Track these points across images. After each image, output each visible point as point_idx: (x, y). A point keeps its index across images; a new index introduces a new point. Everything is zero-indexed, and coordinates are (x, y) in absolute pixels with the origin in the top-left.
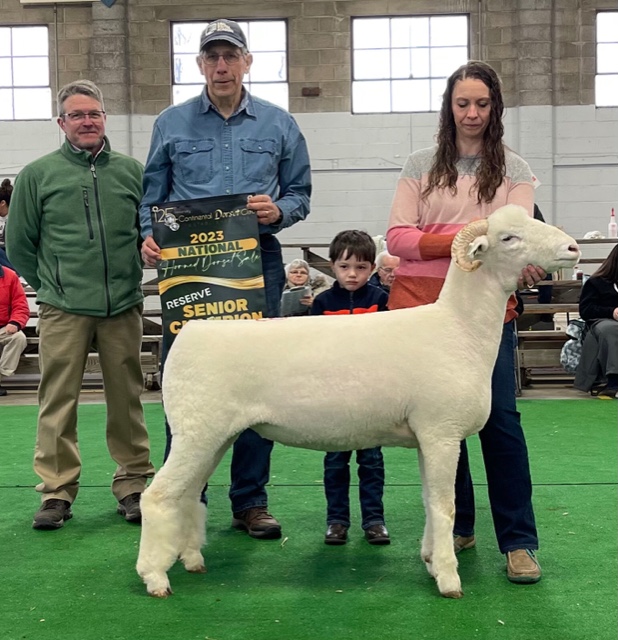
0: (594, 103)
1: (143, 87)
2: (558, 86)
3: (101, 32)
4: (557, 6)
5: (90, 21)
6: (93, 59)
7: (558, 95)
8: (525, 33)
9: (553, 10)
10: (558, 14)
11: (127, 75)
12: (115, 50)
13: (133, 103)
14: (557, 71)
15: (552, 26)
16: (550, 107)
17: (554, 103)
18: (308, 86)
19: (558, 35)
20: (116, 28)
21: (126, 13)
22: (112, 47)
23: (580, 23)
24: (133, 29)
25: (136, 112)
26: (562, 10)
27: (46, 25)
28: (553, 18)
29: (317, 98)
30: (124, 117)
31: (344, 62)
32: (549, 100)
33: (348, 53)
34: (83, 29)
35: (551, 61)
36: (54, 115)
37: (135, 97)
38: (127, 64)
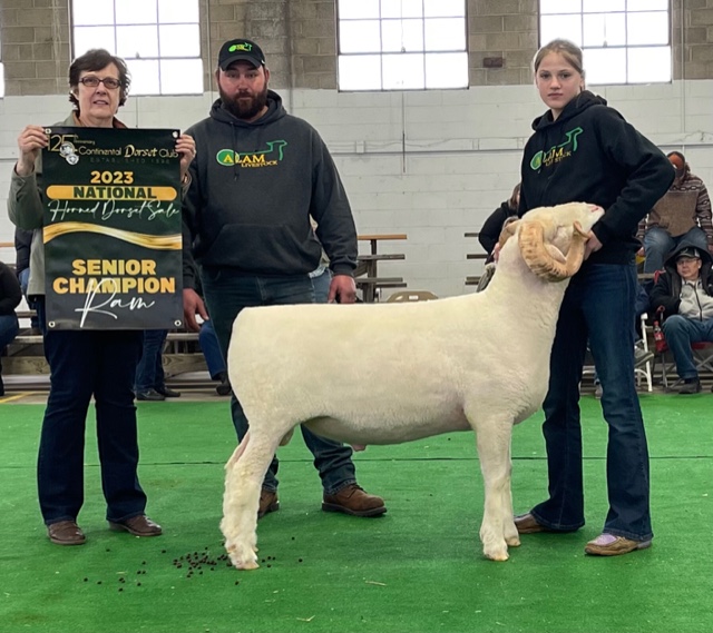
1: (306, 58)
6: (249, 27)
11: (287, 44)
12: (275, 16)
13: (294, 76)
18: (490, 55)
22: (271, 13)
25: (298, 86)
29: (499, 70)
30: (285, 92)
31: (529, 29)
33: (534, 19)
36: (206, 89)
37: (296, 69)
38: (288, 32)
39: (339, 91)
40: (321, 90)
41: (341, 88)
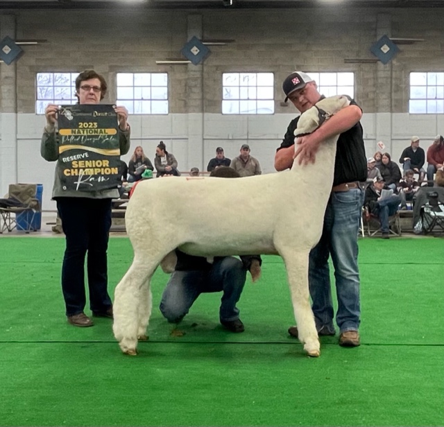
0: (408, 112)
1: (209, 101)
2: (393, 104)
3: (191, 76)
4: (393, 69)
5: (186, 71)
6: (187, 88)
7: (393, 108)
8: (380, 81)
9: (392, 71)
10: (394, 73)
11: (203, 95)
12: (198, 84)
13: (205, 108)
14: (393, 97)
15: (391, 78)
16: (389, 113)
17: (391, 111)
19: (394, 82)
20: (198, 75)
21: (203, 68)
22: (196, 83)
23: (403, 77)
24: (206, 76)
25: (206, 112)
26: (396, 71)
27: (166, 72)
28: (391, 74)
29: (287, 107)
30: (201, 114)
32: (389, 109)
34: (183, 74)
35: (391, 93)
36: (169, 112)
37: (206, 105)
38: (203, 90)
40: (215, 114)
41: (223, 113)
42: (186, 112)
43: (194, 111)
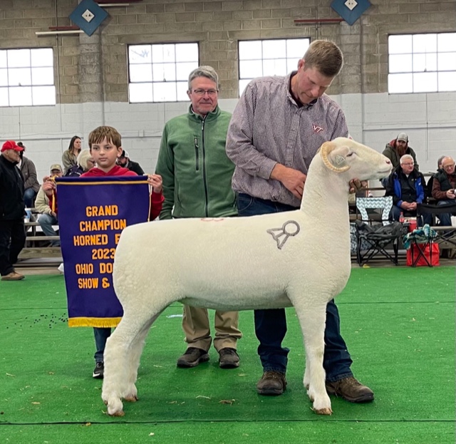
0: (387, 91)
1: (112, 85)
2: (365, 81)
3: (85, 51)
4: (364, 32)
5: (78, 45)
6: (80, 68)
7: (365, 87)
9: (361, 34)
10: (365, 37)
11: (101, 78)
12: (94, 62)
13: (105, 95)
14: (365, 72)
15: (361, 45)
16: (360, 94)
17: (363, 92)
19: (365, 50)
20: (94, 49)
21: (100, 39)
22: (92, 60)
23: (378, 42)
24: (105, 49)
25: (107, 100)
26: (367, 35)
27: (52, 48)
28: (361, 39)
30: (100, 104)
31: (234, 68)
32: (359, 89)
33: (236, 63)
34: (74, 49)
35: (361, 66)
36: (57, 102)
37: (106, 91)
38: (101, 71)
39: (130, 103)
40: (120, 103)
41: (131, 101)
42: (80, 101)
43: (90, 100)
